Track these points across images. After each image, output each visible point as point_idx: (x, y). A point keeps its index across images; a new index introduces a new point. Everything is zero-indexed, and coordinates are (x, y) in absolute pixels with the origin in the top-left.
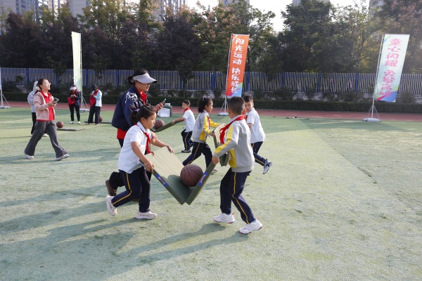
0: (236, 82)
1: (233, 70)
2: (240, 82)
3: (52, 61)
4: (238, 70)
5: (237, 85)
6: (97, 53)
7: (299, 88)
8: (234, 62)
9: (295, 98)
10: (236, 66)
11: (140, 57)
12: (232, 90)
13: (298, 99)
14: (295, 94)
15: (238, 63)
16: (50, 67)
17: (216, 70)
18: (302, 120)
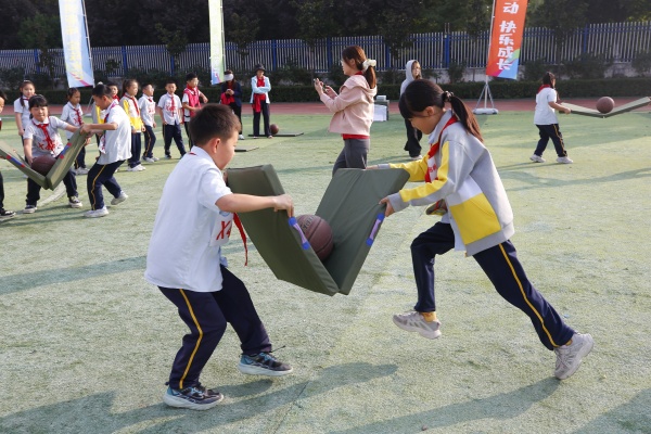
0: (509, 49)
1: (503, 26)
2: (515, 47)
3: (164, 31)
4: (512, 25)
5: (510, 55)
6: (238, 12)
7: (616, 53)
8: (506, 9)
9: (608, 74)
10: (509, 17)
11: (314, 13)
12: (501, 64)
13: (614, 76)
14: (608, 66)
15: (512, 12)
16: (160, 43)
17: (453, 29)
18: (643, 115)
